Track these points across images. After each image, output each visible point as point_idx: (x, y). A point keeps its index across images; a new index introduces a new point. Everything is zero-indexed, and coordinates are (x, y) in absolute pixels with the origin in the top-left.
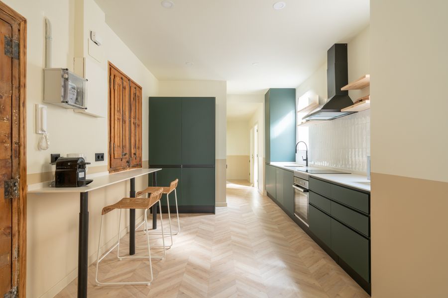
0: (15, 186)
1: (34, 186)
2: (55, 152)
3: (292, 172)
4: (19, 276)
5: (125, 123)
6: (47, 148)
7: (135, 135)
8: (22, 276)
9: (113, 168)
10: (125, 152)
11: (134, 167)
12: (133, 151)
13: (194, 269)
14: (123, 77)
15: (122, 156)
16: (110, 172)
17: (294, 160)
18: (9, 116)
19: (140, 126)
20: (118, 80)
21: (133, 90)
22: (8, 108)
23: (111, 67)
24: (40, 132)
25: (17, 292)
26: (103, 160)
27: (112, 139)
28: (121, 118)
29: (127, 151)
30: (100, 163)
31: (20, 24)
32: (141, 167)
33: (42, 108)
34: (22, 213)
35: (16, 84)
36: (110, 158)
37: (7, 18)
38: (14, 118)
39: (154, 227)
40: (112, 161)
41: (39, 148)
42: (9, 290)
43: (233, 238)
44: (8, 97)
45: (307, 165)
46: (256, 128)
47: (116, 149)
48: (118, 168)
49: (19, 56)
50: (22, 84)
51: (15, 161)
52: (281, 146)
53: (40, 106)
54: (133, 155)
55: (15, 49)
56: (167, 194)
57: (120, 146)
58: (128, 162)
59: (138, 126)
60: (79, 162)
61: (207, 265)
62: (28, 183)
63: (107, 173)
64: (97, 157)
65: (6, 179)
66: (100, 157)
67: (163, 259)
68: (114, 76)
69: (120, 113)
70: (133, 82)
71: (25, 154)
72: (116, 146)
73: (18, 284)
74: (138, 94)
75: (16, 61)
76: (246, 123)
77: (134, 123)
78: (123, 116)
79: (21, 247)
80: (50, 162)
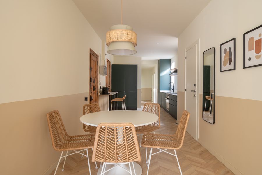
3: (166, 93)
14: (108, 61)
17: (170, 90)
24: (100, 81)
33: (100, 75)
35: (98, 71)
45: (173, 92)
46: (154, 74)
52: (165, 83)
76: (151, 70)
80: (100, 88)
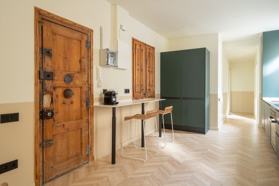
0: (89, 103)
1: (96, 104)
2: (105, 89)
4: (91, 141)
5: (143, 71)
6: (101, 86)
7: (150, 78)
8: (92, 142)
9: (135, 97)
10: (142, 88)
11: (149, 97)
12: (148, 88)
13: (172, 161)
14: (141, 44)
15: (141, 90)
16: (133, 100)
18: (87, 73)
19: (153, 72)
20: (138, 47)
21: (148, 51)
22: (87, 70)
23: (134, 40)
24: (98, 79)
25: (91, 148)
26: (129, 93)
27: (134, 81)
28: (140, 68)
29: (144, 87)
30: (127, 94)
31: (91, 33)
32: (155, 98)
33: (99, 68)
34: (92, 114)
35: (89, 59)
36: (133, 92)
37: (86, 32)
38: (89, 74)
39: (160, 136)
40: (134, 93)
41: (98, 86)
42: (88, 146)
43: (209, 150)
44: (87, 65)
47: (136, 87)
48: (138, 98)
49: (90, 47)
50: (92, 59)
51: (89, 92)
53: (98, 67)
54: (148, 90)
55: (89, 44)
56: (162, 115)
57: (139, 85)
58: (144, 94)
59: (152, 72)
60: (113, 93)
61: (181, 161)
62: (94, 102)
63: (131, 100)
64: (125, 91)
65: (86, 99)
66: (127, 91)
67: (158, 152)
68: (136, 45)
69: (139, 65)
70: (148, 46)
71: (93, 89)
72: (137, 85)
73: (91, 144)
74: (151, 52)
75: (89, 49)
77: (148, 71)
78: (141, 67)
79: (92, 129)
80: (103, 93)
